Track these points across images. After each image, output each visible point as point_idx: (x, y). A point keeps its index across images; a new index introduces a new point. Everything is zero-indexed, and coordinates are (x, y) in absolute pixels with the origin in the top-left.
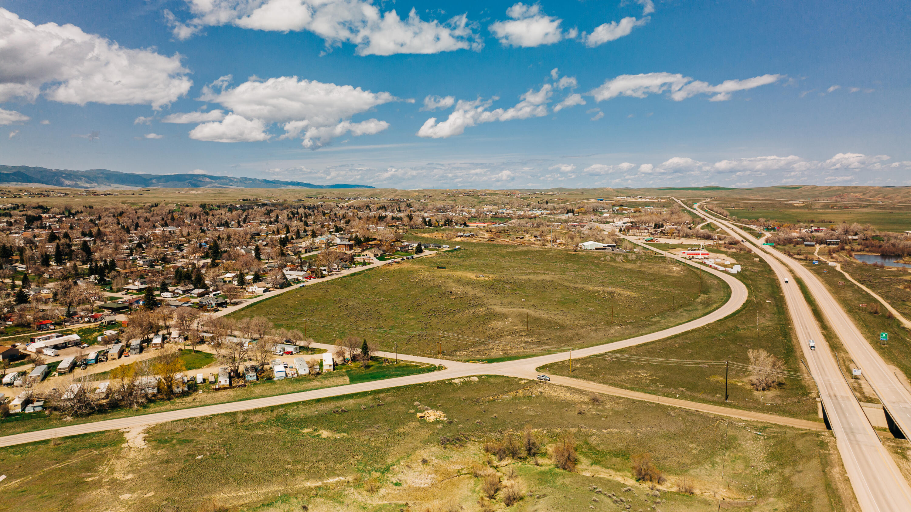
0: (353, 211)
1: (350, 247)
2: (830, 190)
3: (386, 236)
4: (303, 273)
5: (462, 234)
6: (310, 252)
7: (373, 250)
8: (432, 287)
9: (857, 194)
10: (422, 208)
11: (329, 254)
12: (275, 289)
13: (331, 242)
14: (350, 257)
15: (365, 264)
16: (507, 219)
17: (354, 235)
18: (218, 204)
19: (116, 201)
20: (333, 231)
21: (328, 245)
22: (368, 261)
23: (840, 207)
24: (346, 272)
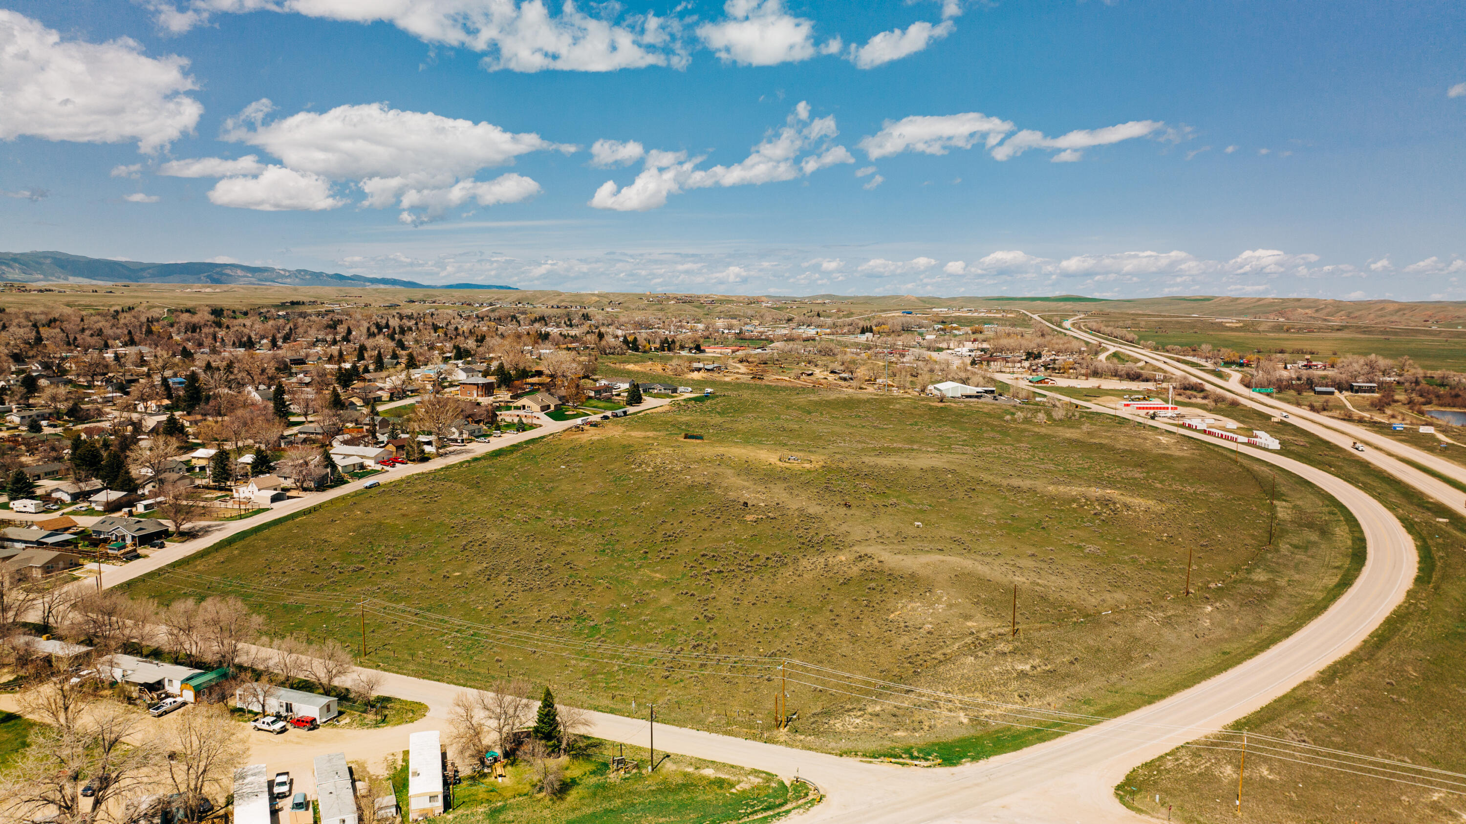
0: (489, 323)
1: (488, 389)
2: (1259, 303)
3: (564, 366)
4: (373, 451)
5: (701, 365)
6: (401, 399)
7: (539, 396)
8: (691, 487)
9: (1307, 311)
10: (610, 321)
11: (443, 404)
12: (302, 494)
13: (445, 378)
14: (487, 411)
15: (522, 427)
16: (763, 341)
17: (494, 365)
18: (245, 309)
19: (55, 301)
20: (450, 358)
21: (440, 384)
22: (530, 421)
23: (1300, 330)
24: (479, 448)
